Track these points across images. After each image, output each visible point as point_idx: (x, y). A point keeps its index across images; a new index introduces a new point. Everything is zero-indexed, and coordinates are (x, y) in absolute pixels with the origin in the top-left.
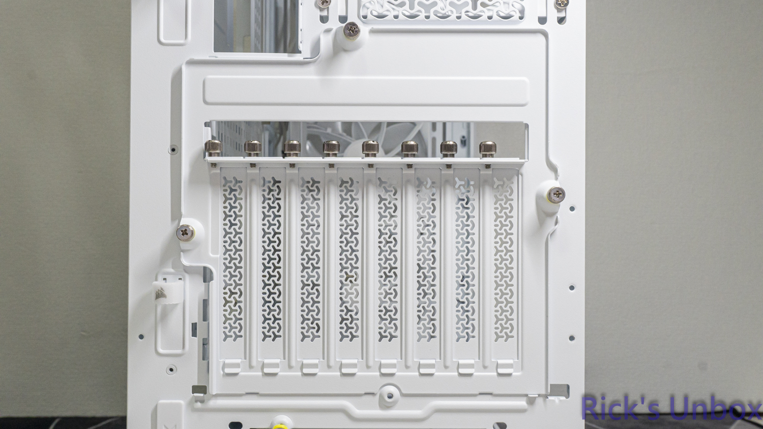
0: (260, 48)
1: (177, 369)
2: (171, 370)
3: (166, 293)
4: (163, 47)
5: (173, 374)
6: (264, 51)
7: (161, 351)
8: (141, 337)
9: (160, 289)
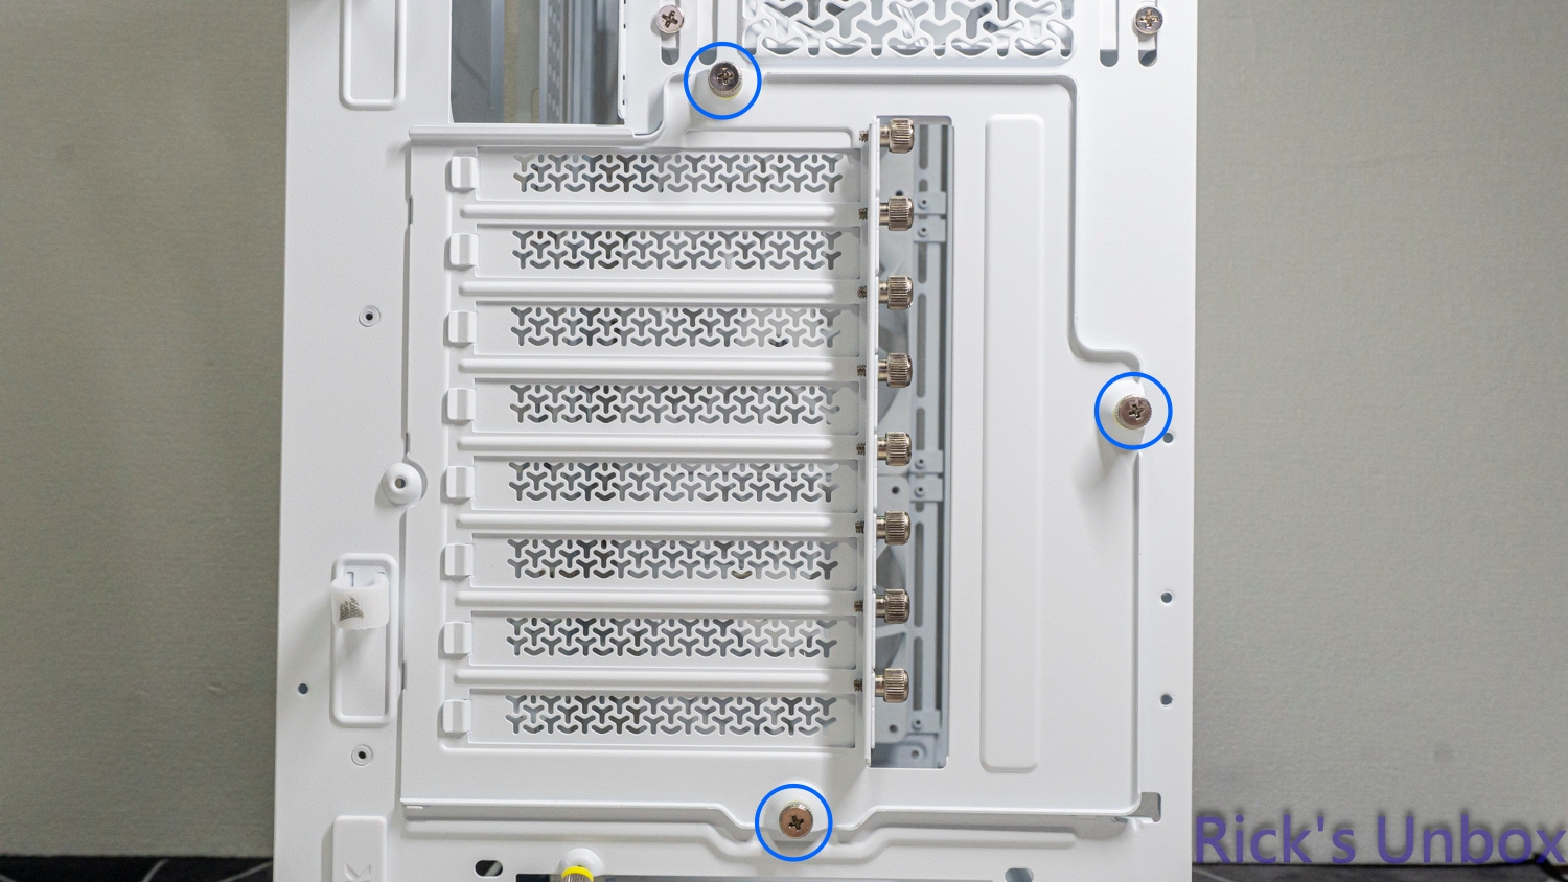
0: (560, 113)
1: (372, 755)
2: (362, 755)
3: (361, 607)
4: (350, 112)
5: (367, 764)
6: (569, 118)
7: (341, 716)
8: (303, 689)
9: (349, 601)
